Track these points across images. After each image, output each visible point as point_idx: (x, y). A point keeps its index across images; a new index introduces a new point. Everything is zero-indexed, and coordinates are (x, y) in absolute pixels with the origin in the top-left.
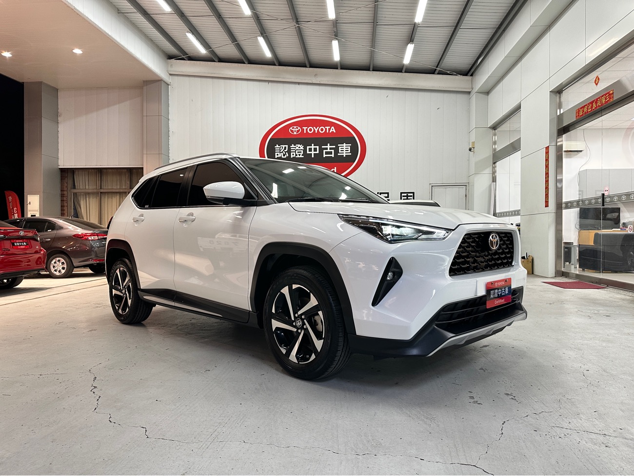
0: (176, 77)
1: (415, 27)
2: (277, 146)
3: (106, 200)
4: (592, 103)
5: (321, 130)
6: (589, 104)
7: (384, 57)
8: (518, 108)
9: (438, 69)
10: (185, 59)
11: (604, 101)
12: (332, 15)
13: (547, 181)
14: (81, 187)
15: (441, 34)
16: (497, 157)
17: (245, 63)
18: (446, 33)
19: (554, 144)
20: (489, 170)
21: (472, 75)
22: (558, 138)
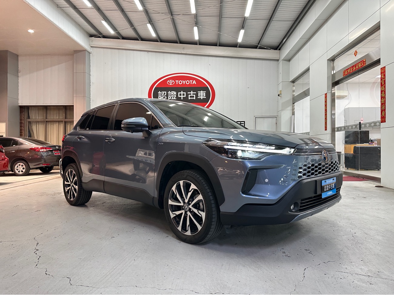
0: (95, 49)
1: (244, 20)
2: (160, 92)
3: (49, 126)
4: (353, 67)
5: (187, 82)
6: (351, 67)
7: (226, 38)
8: (308, 70)
9: (259, 45)
10: (101, 37)
11: (360, 66)
12: (193, 11)
13: (326, 115)
14: (33, 118)
15: (261, 24)
16: (295, 100)
17: (139, 40)
18: (263, 23)
19: (330, 92)
20: (290, 108)
21: (280, 50)
22: (333, 88)
